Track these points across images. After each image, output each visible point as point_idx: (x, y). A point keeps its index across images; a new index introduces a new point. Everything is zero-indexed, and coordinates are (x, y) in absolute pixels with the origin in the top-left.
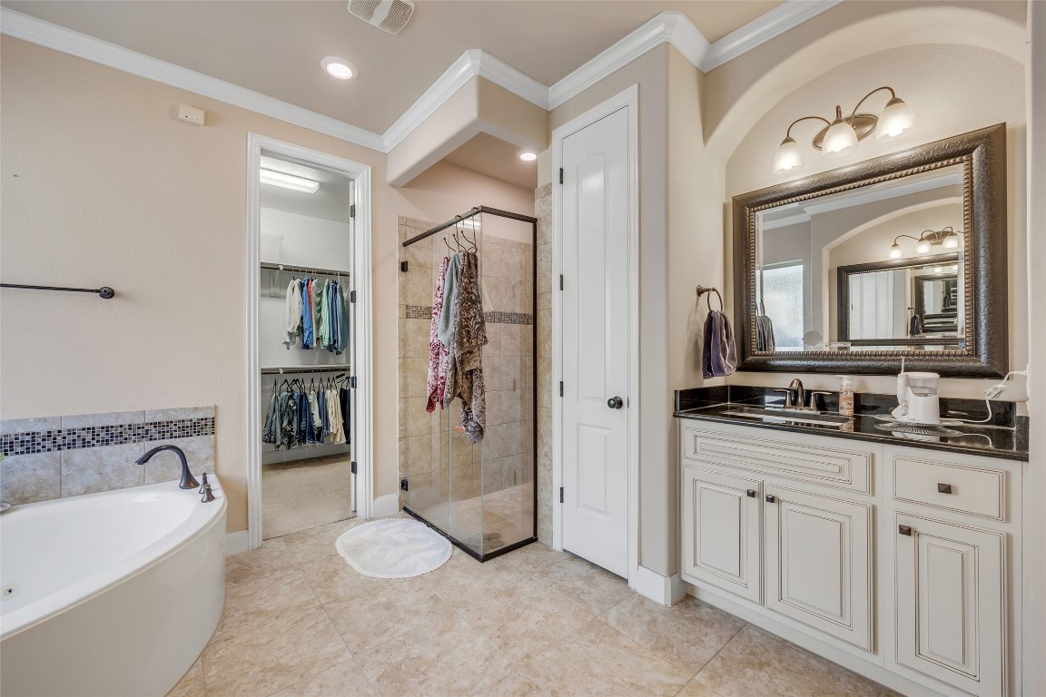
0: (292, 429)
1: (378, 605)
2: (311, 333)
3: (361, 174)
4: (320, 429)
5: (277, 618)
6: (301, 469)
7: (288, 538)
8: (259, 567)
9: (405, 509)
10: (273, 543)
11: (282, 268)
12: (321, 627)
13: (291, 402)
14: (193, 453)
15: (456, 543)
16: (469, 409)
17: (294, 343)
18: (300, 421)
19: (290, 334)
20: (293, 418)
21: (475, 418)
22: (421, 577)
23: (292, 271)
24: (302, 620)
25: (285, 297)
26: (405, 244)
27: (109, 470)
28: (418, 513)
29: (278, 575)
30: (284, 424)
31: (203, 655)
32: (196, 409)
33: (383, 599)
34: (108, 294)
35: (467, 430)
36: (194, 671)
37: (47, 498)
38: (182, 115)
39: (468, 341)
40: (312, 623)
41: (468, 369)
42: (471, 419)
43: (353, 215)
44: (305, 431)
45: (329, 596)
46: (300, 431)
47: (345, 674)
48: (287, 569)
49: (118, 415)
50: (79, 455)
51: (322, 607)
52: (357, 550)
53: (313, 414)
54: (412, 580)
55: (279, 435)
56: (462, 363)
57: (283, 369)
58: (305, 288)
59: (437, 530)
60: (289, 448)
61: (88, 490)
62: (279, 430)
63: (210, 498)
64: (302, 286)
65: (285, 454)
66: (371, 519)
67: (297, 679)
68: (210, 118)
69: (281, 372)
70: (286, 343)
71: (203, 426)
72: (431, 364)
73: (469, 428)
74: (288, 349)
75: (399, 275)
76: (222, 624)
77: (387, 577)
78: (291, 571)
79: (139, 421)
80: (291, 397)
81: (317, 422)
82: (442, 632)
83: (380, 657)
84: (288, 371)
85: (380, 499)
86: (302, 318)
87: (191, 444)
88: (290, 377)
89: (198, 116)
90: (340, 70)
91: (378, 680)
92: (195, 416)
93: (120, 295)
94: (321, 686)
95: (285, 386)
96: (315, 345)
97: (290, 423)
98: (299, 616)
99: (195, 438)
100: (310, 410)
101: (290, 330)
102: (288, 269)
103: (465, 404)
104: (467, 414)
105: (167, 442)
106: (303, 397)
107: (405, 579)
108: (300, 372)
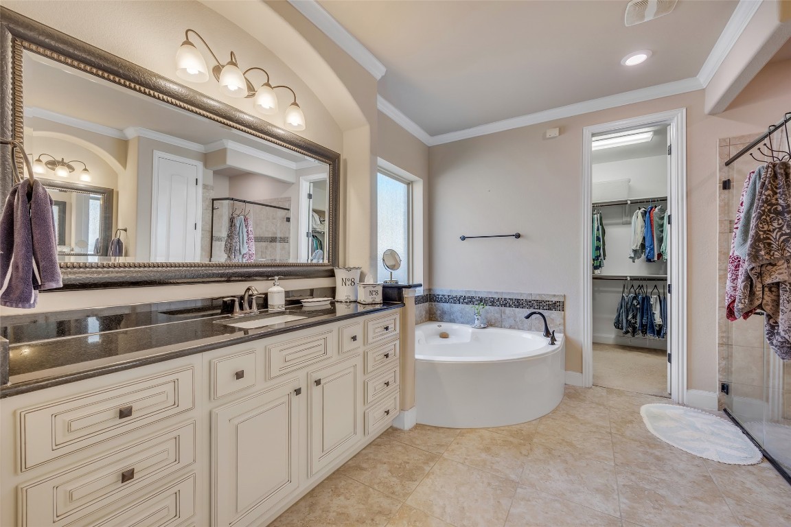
0: (636, 322)
1: (651, 454)
2: (652, 249)
3: (676, 118)
4: (661, 327)
5: (582, 424)
6: (644, 354)
7: (610, 390)
8: (585, 397)
9: (725, 410)
10: (598, 388)
11: (629, 202)
12: (604, 441)
13: (635, 302)
14: (553, 320)
15: (767, 457)
16: (776, 323)
17: (638, 258)
18: (642, 317)
19: (635, 251)
20: (637, 314)
21: (782, 334)
22: (706, 460)
23: (637, 203)
24: (594, 432)
25: (630, 223)
26: (727, 164)
27: (518, 320)
28: (740, 421)
29: (594, 405)
30: (630, 317)
31: (541, 418)
32: (554, 295)
33: (658, 453)
34: (518, 236)
35: (772, 344)
36: (534, 422)
37: (497, 327)
38: (548, 136)
39: (768, 253)
40: (600, 437)
41: (768, 281)
42: (778, 333)
43: (670, 153)
44: (646, 325)
45: (618, 431)
46: (642, 325)
47: (605, 469)
48: (600, 405)
49: (521, 294)
50: (508, 310)
51: (611, 433)
52: (655, 417)
53: (654, 313)
54: (694, 457)
55: (624, 325)
56: (760, 275)
57: (630, 277)
58: (647, 215)
59: (752, 439)
60: (633, 336)
61: (511, 327)
62: (624, 321)
63: (553, 344)
64: (644, 214)
65: (629, 340)
66: (684, 405)
67: (577, 454)
68: (562, 130)
69: (629, 279)
70: (630, 258)
71: (558, 306)
72: (729, 275)
73: (775, 342)
74: (634, 262)
75: (720, 194)
76: (554, 411)
77: (671, 443)
78: (602, 407)
79: (529, 298)
80: (634, 298)
81: (658, 320)
82: (696, 498)
83: (633, 478)
84: (634, 279)
85: (693, 392)
86: (644, 238)
87: (551, 315)
88: (636, 284)
89: (555, 132)
90: (636, 60)
91: (624, 485)
92: (555, 300)
93: (522, 236)
94: (587, 465)
95: (632, 290)
96: (656, 259)
97: (634, 317)
98: (594, 430)
99: (553, 311)
100: (651, 310)
101: (634, 248)
102: (634, 202)
103: (769, 317)
104: (773, 327)
105: (541, 311)
106: (646, 299)
107: (687, 453)
108: (645, 280)
